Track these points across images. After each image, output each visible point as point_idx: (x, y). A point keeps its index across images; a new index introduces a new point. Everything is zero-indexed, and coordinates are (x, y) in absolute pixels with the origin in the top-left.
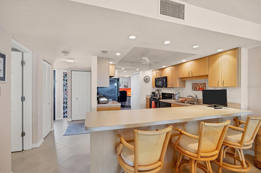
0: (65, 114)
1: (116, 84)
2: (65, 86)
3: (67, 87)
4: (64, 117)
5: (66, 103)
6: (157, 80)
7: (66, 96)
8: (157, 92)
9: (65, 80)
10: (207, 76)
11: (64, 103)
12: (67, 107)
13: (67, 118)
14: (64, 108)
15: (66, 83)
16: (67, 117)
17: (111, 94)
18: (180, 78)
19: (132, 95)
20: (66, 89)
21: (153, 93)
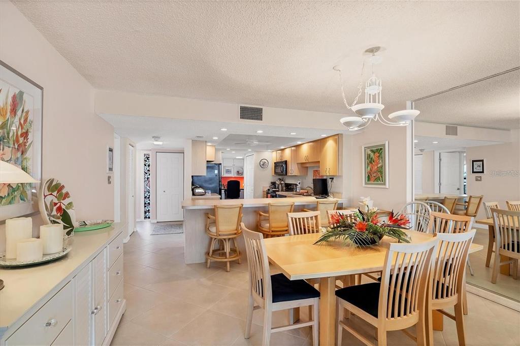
0: (147, 213)
1: (216, 172)
2: (146, 173)
3: (149, 175)
4: (146, 217)
5: (149, 198)
6: (277, 165)
7: (149, 188)
8: (278, 182)
9: (147, 165)
10: (319, 162)
11: (145, 197)
12: (149, 203)
13: (149, 220)
14: (146, 205)
15: (148, 169)
16: (149, 218)
17: (210, 184)
18: (299, 163)
19: (245, 187)
20: (148, 178)
21: (273, 184)
